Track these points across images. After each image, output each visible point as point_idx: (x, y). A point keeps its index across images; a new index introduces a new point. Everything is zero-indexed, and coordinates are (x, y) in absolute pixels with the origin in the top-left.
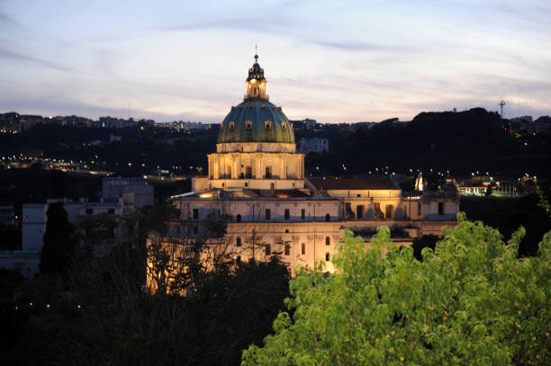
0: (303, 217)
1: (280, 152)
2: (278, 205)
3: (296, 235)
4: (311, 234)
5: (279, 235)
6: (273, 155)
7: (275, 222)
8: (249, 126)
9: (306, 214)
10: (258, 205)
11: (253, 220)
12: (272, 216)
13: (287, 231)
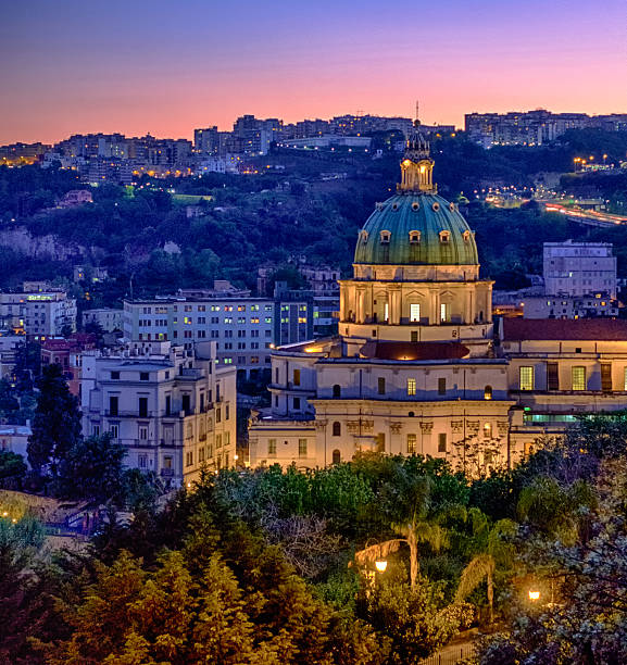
0: (442, 390)
1: (431, 281)
2: (396, 373)
3: (425, 420)
4: (458, 419)
5: (397, 420)
6: (423, 285)
7: (390, 400)
8: (386, 238)
9: (449, 387)
10: (368, 371)
11: (359, 395)
12: (387, 390)
13: (411, 415)
